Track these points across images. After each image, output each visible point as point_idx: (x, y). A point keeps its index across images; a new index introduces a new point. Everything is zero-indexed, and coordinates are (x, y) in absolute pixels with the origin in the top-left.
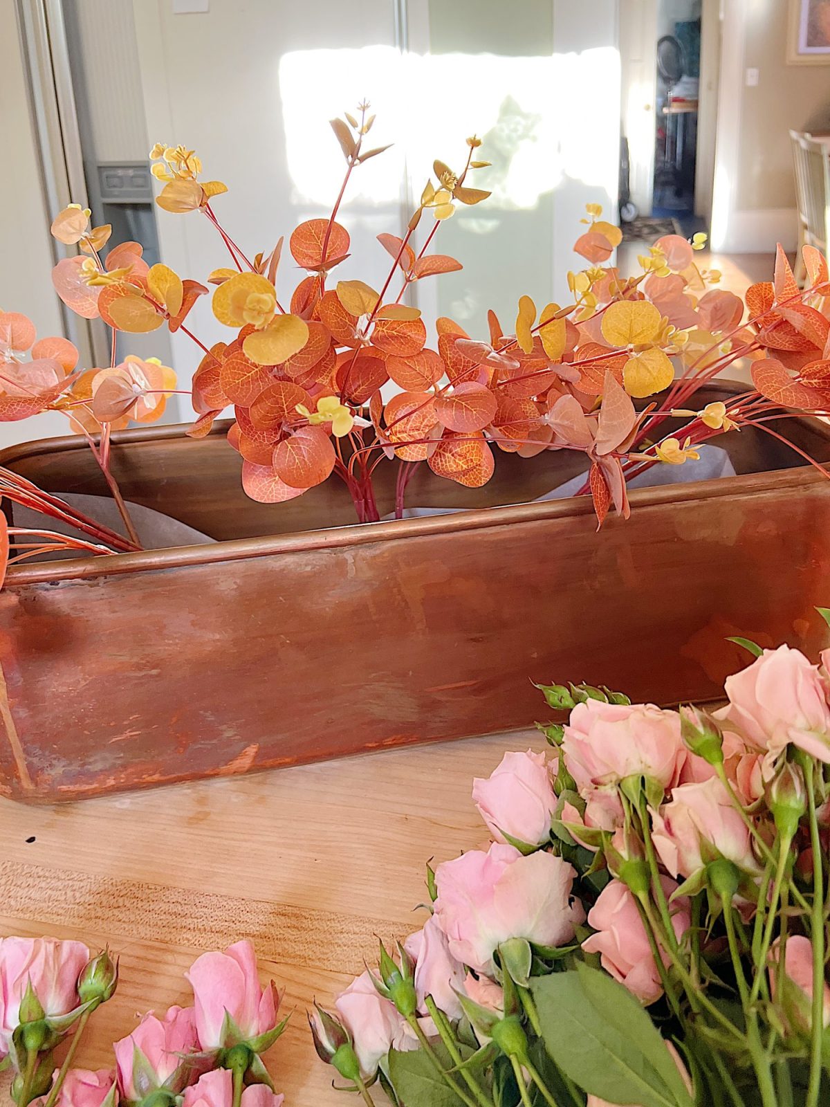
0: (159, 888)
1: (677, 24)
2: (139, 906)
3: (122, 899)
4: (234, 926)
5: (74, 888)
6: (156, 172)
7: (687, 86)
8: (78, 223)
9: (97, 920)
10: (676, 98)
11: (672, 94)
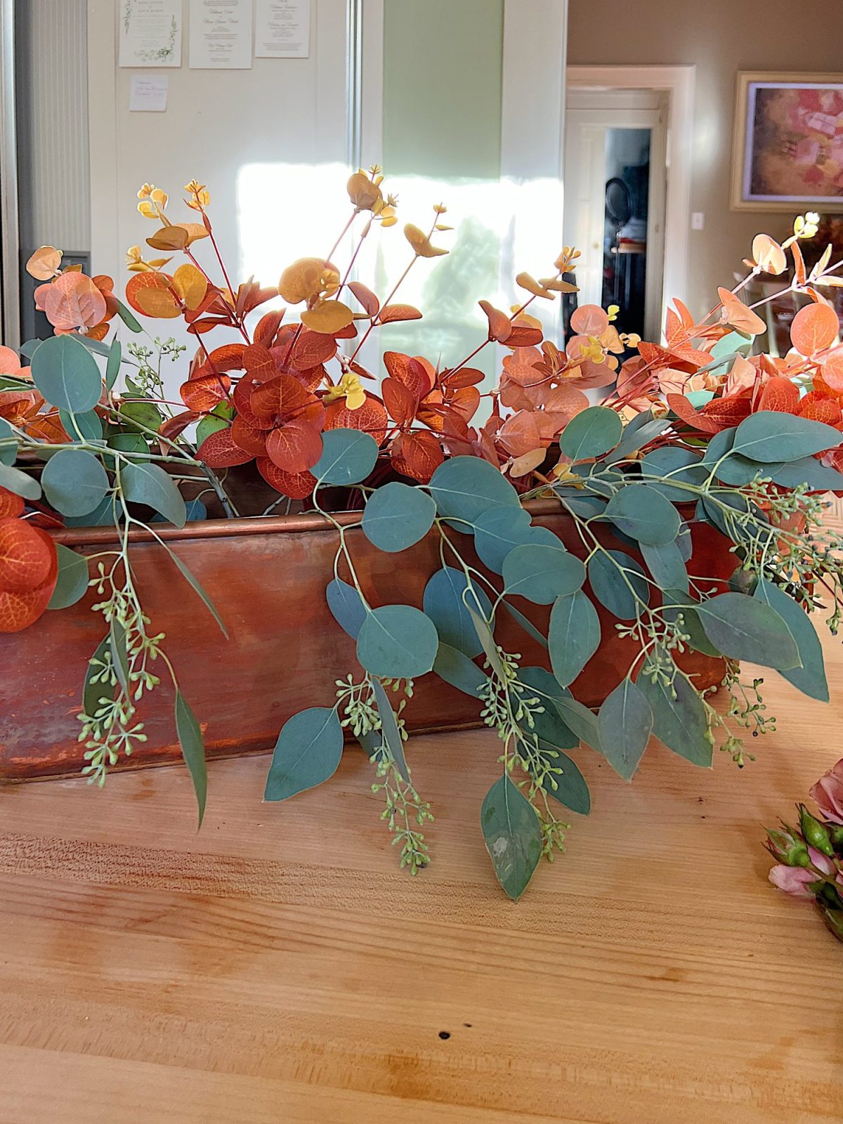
0: (107, 846)
1: (626, 169)
2: (89, 858)
3: (72, 854)
4: (181, 872)
5: (23, 847)
6: (142, 208)
7: (635, 228)
8: (52, 261)
9: (47, 869)
10: (624, 238)
11: (620, 235)
